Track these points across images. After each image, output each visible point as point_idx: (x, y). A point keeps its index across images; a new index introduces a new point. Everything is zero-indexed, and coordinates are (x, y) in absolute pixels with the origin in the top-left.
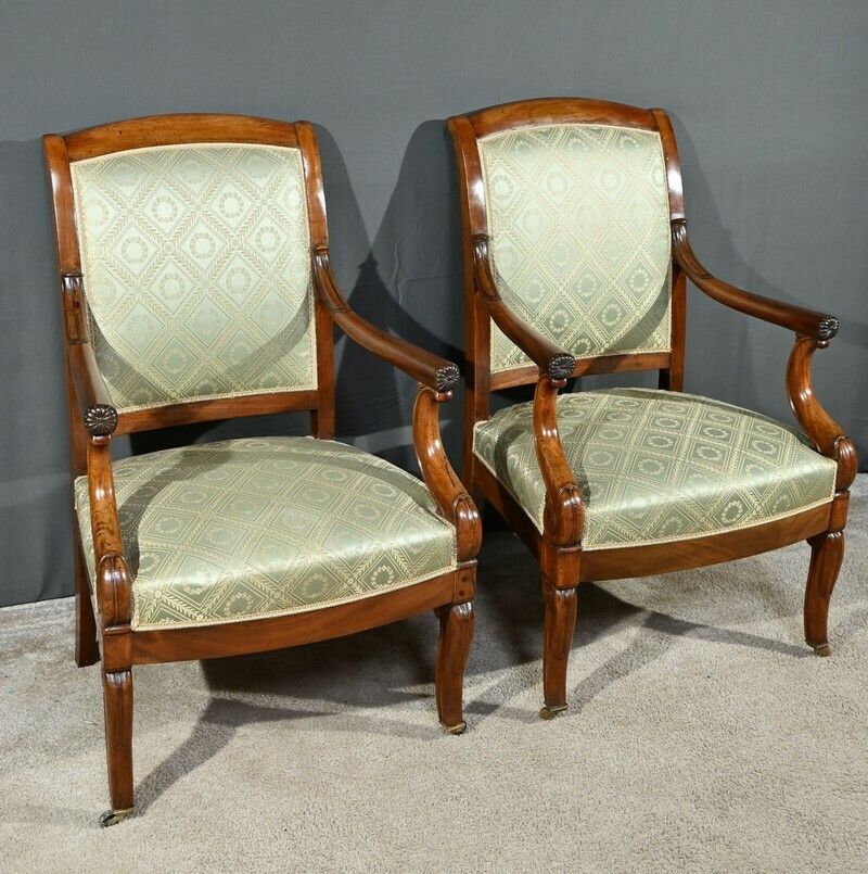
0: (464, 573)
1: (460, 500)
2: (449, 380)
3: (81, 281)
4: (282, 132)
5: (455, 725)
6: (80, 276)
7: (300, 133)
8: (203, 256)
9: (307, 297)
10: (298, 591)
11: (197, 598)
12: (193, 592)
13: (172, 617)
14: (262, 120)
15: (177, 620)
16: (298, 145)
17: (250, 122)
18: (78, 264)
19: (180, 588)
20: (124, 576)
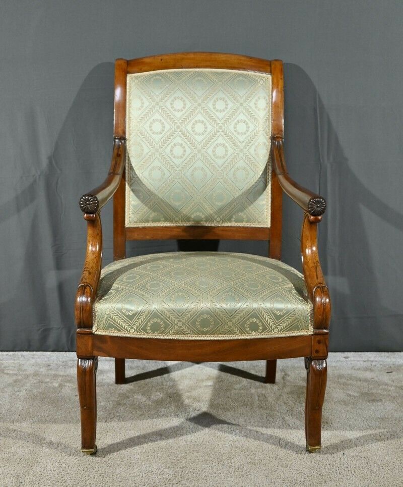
0: (318, 338)
1: (318, 287)
2: (318, 207)
3: (125, 142)
4: (263, 65)
5: (314, 446)
6: (125, 139)
7: (273, 66)
8: (199, 134)
9: (266, 167)
10: (194, 323)
11: (130, 318)
12: (127, 313)
13: (116, 329)
14: (251, 58)
15: (119, 331)
16: (271, 72)
17: (243, 58)
18: (124, 133)
19: (120, 310)
20: (89, 300)
